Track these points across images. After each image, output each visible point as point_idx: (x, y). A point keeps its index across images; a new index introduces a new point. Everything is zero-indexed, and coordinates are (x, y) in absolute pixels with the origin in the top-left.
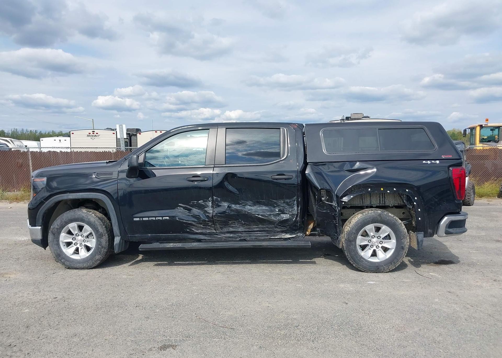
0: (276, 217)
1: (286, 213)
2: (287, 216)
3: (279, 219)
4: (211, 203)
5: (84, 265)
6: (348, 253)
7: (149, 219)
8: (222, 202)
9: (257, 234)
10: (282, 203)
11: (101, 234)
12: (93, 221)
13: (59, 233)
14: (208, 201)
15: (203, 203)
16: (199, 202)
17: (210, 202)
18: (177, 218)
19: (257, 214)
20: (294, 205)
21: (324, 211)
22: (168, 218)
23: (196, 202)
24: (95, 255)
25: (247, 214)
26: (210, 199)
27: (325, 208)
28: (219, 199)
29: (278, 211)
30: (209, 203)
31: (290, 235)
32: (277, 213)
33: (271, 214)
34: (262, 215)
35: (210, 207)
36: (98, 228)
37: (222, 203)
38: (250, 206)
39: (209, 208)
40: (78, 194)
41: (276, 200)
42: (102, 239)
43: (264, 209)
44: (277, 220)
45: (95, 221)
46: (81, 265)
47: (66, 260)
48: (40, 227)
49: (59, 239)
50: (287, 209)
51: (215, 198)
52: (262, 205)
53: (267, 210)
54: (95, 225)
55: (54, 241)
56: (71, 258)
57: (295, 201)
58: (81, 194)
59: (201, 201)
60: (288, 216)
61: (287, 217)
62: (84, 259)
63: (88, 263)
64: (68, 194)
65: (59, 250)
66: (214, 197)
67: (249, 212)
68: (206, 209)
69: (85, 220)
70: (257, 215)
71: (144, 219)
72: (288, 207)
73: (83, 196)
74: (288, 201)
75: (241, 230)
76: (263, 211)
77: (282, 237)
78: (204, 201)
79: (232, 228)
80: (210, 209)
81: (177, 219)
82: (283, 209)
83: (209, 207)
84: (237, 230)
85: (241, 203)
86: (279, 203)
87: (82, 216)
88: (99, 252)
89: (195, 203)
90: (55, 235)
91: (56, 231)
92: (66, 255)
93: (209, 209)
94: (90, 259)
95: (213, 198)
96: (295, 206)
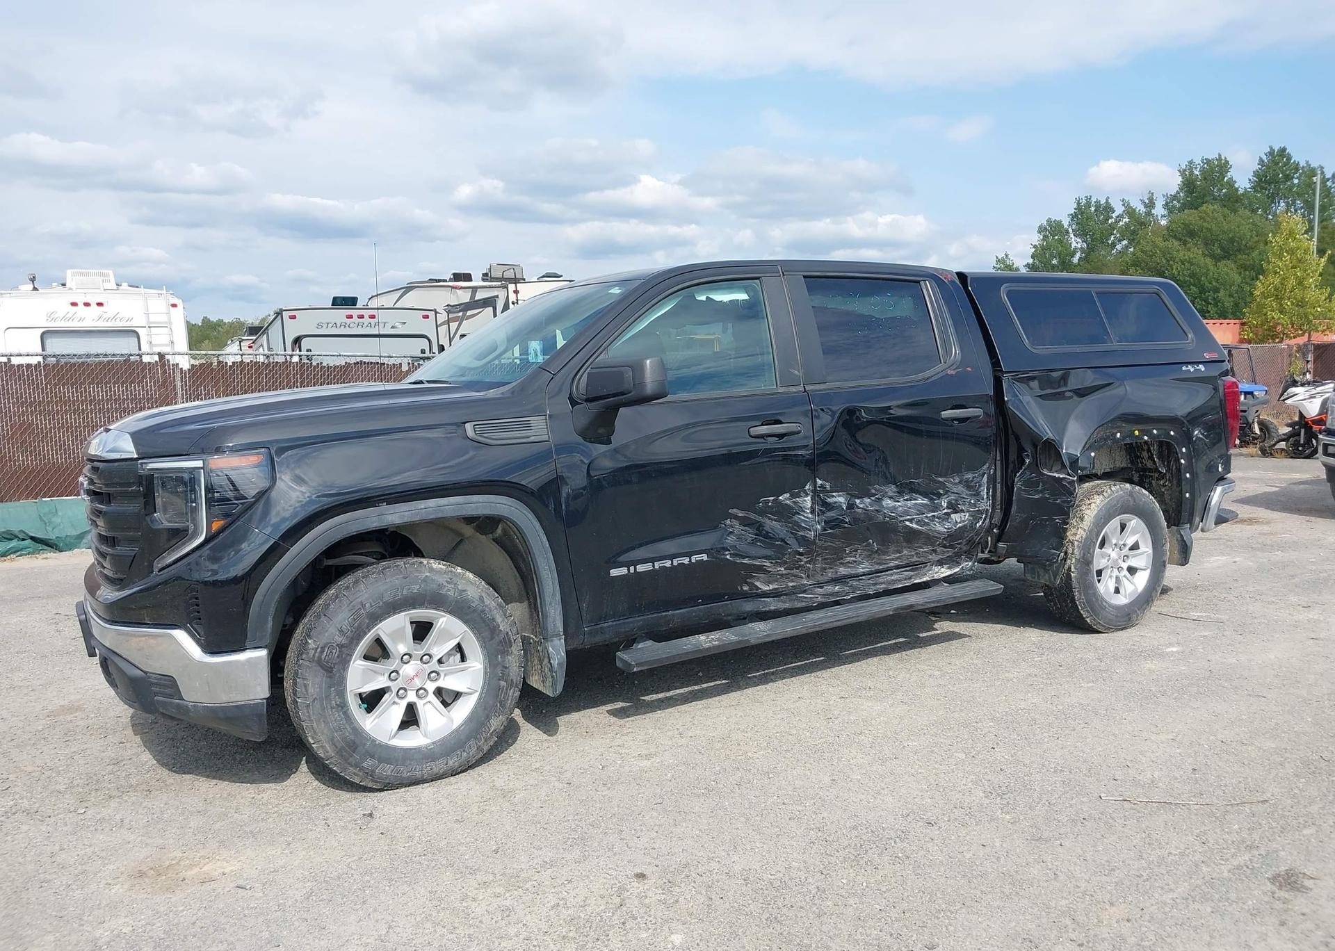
0: (944, 524)
1: (962, 511)
2: (963, 519)
3: (949, 529)
4: (809, 498)
5: (451, 763)
6: (1080, 594)
7: (653, 566)
8: (834, 494)
9: (892, 575)
10: (955, 484)
11: (504, 638)
12: (477, 598)
13: (345, 662)
14: (802, 494)
15: (788, 502)
16: (780, 498)
17: (807, 495)
18: (727, 553)
19: (907, 520)
20: (980, 486)
21: (1036, 497)
22: (705, 557)
23: (773, 498)
24: (488, 718)
25: (887, 522)
26: (807, 487)
27: (1040, 488)
28: (828, 486)
29: (948, 507)
30: (805, 500)
31: (949, 568)
32: (946, 511)
33: (934, 516)
34: (918, 522)
35: (808, 511)
36: (493, 620)
37: (833, 496)
38: (891, 498)
39: (806, 515)
40: (422, 504)
41: (945, 476)
42: (510, 658)
43: (919, 505)
44: (945, 530)
45: (481, 598)
46: (438, 766)
47: (380, 761)
48: (263, 653)
49: (345, 686)
50: (964, 498)
51: (819, 482)
52: (915, 493)
53: (926, 505)
54: (483, 611)
55: (328, 697)
56: (394, 749)
57: (984, 474)
58: (432, 503)
59: (785, 495)
60: (967, 517)
61: (964, 521)
62: (443, 742)
63: (464, 751)
64: (383, 508)
65: (349, 729)
66: (818, 480)
67: (893, 514)
68: (796, 518)
69: (446, 596)
70: (907, 523)
71: (640, 568)
72: (966, 495)
73: (442, 511)
74: (970, 476)
75: (862, 570)
76: (918, 510)
77: (934, 577)
78: (793, 496)
79: (845, 567)
80: (807, 518)
81: (728, 557)
82: (956, 501)
83: (804, 511)
84: (853, 571)
85: (873, 491)
86: (949, 485)
87: (435, 586)
88: (500, 705)
89: (770, 504)
90: (331, 672)
91: (338, 657)
92: (374, 741)
93: (804, 516)
94: (469, 738)
95: (815, 484)
96: (982, 488)
